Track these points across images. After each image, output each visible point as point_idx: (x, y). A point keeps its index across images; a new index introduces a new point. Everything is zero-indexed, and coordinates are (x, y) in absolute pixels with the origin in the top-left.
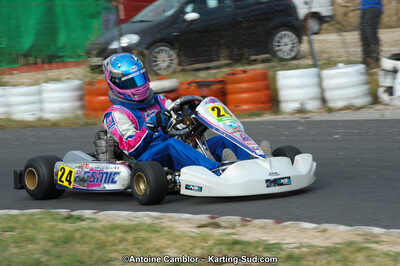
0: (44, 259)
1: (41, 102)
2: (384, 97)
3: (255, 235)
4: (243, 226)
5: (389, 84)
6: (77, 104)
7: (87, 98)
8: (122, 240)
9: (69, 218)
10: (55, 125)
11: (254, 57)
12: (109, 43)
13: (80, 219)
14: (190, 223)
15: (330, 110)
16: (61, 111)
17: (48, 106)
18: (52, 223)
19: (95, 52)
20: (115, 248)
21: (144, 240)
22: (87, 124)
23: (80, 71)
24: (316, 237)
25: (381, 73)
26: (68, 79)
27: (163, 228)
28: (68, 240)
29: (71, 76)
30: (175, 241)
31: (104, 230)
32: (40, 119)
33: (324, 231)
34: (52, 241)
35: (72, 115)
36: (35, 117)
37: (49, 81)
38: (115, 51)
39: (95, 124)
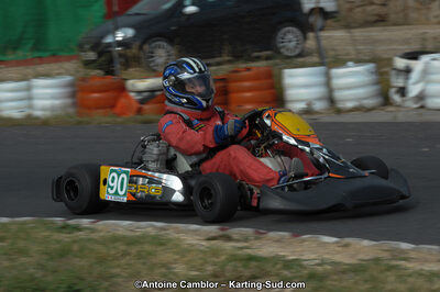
0: (39, 274)
1: (30, 98)
2: (397, 98)
3: (271, 249)
4: (256, 239)
5: (401, 85)
6: (69, 101)
7: (79, 95)
8: (125, 254)
10: (44, 124)
11: (256, 54)
12: (102, 38)
13: (78, 228)
14: (199, 235)
15: (339, 111)
16: (52, 109)
17: (39, 103)
18: (45, 234)
19: (87, 47)
20: (117, 262)
21: (149, 254)
22: (79, 123)
23: (70, 65)
24: (338, 253)
25: (394, 72)
26: (59, 74)
27: (170, 240)
28: (64, 253)
29: (62, 71)
30: (183, 256)
31: (105, 242)
32: (29, 117)
33: (346, 245)
34: (47, 254)
35: (62, 112)
36: (23, 114)
37: (38, 76)
38: (109, 45)
39: (88, 123)
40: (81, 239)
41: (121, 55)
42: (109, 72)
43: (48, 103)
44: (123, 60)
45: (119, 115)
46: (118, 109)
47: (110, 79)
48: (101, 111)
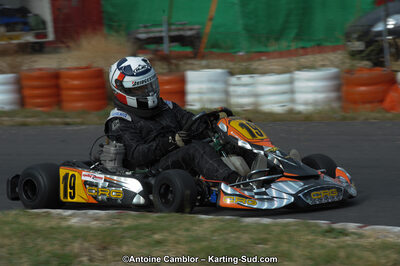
1: (292, 92)
6: (333, 95)
7: (344, 88)
9: (330, 231)
10: (306, 119)
12: (372, 26)
13: (344, 233)
16: (315, 103)
17: (300, 97)
18: (310, 237)
19: (355, 36)
22: (344, 119)
23: (337, 57)
26: (323, 66)
28: (330, 259)
29: (327, 63)
31: (372, 249)
32: (291, 112)
34: (311, 259)
35: (327, 107)
36: (285, 108)
37: (301, 68)
38: (379, 34)
39: (354, 119)
40: (349, 245)
41: (391, 45)
42: (378, 63)
43: (311, 97)
44: (393, 50)
45: (388, 110)
46: (387, 103)
47: (378, 71)
48: (368, 106)
